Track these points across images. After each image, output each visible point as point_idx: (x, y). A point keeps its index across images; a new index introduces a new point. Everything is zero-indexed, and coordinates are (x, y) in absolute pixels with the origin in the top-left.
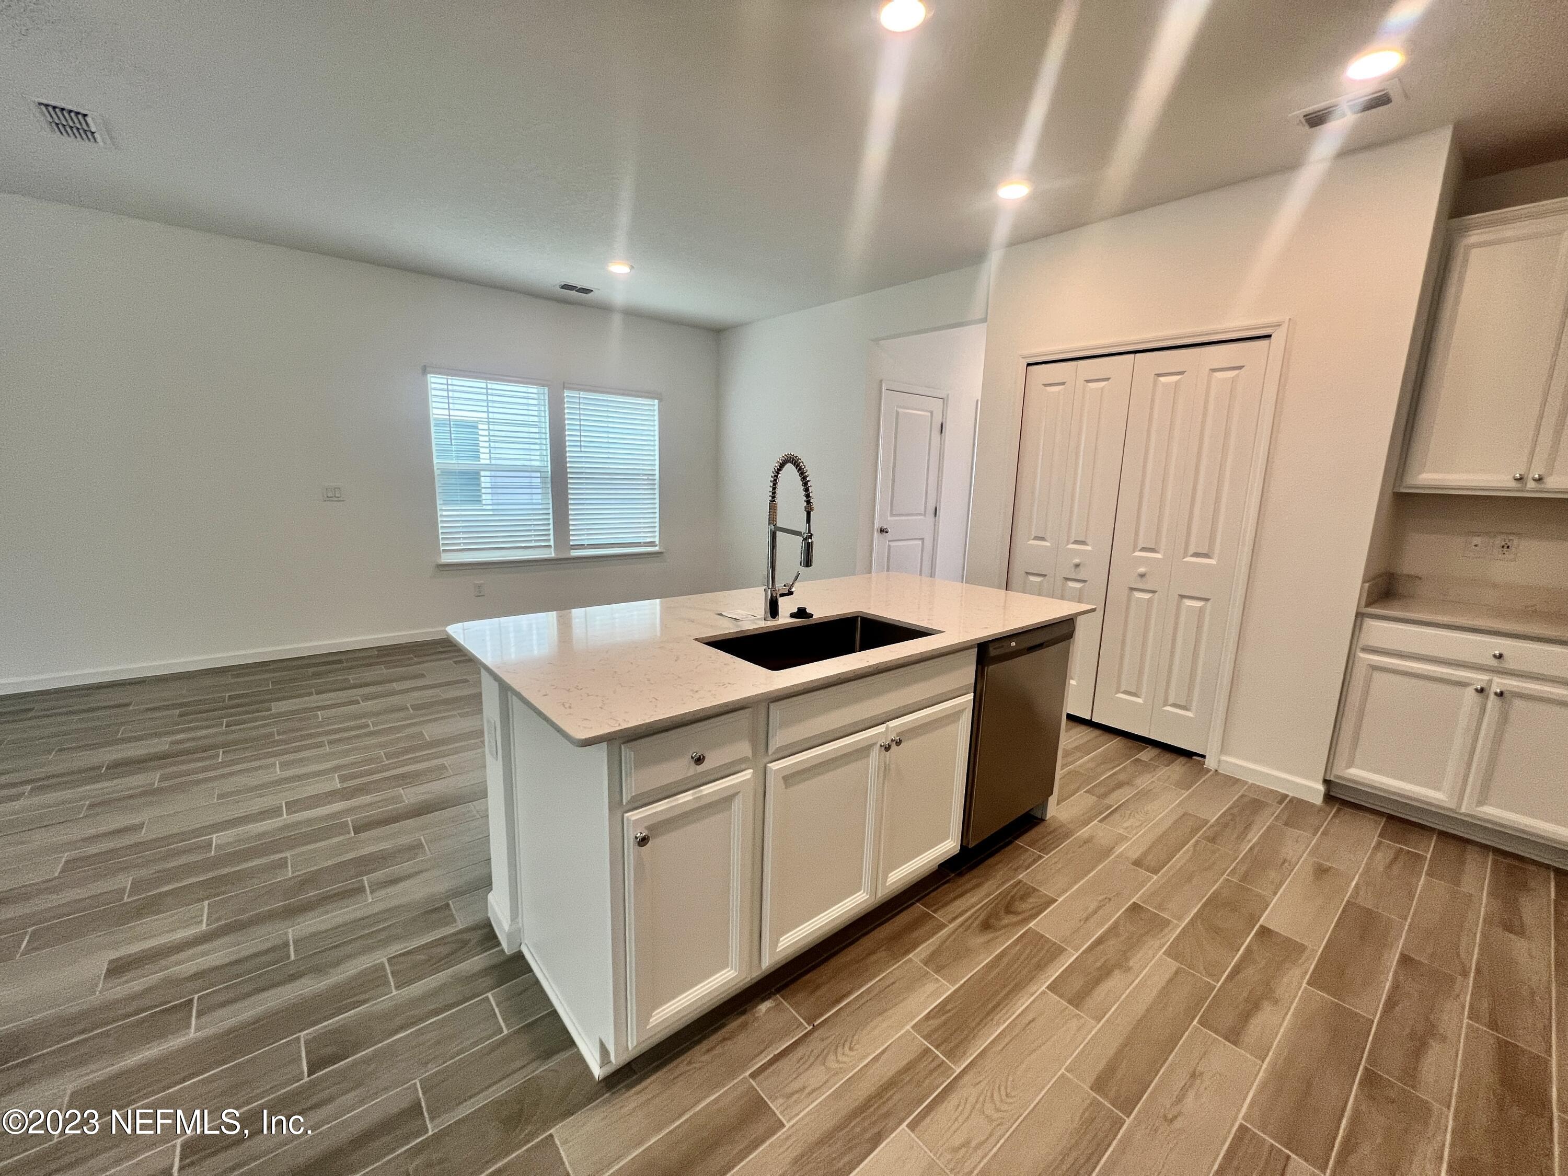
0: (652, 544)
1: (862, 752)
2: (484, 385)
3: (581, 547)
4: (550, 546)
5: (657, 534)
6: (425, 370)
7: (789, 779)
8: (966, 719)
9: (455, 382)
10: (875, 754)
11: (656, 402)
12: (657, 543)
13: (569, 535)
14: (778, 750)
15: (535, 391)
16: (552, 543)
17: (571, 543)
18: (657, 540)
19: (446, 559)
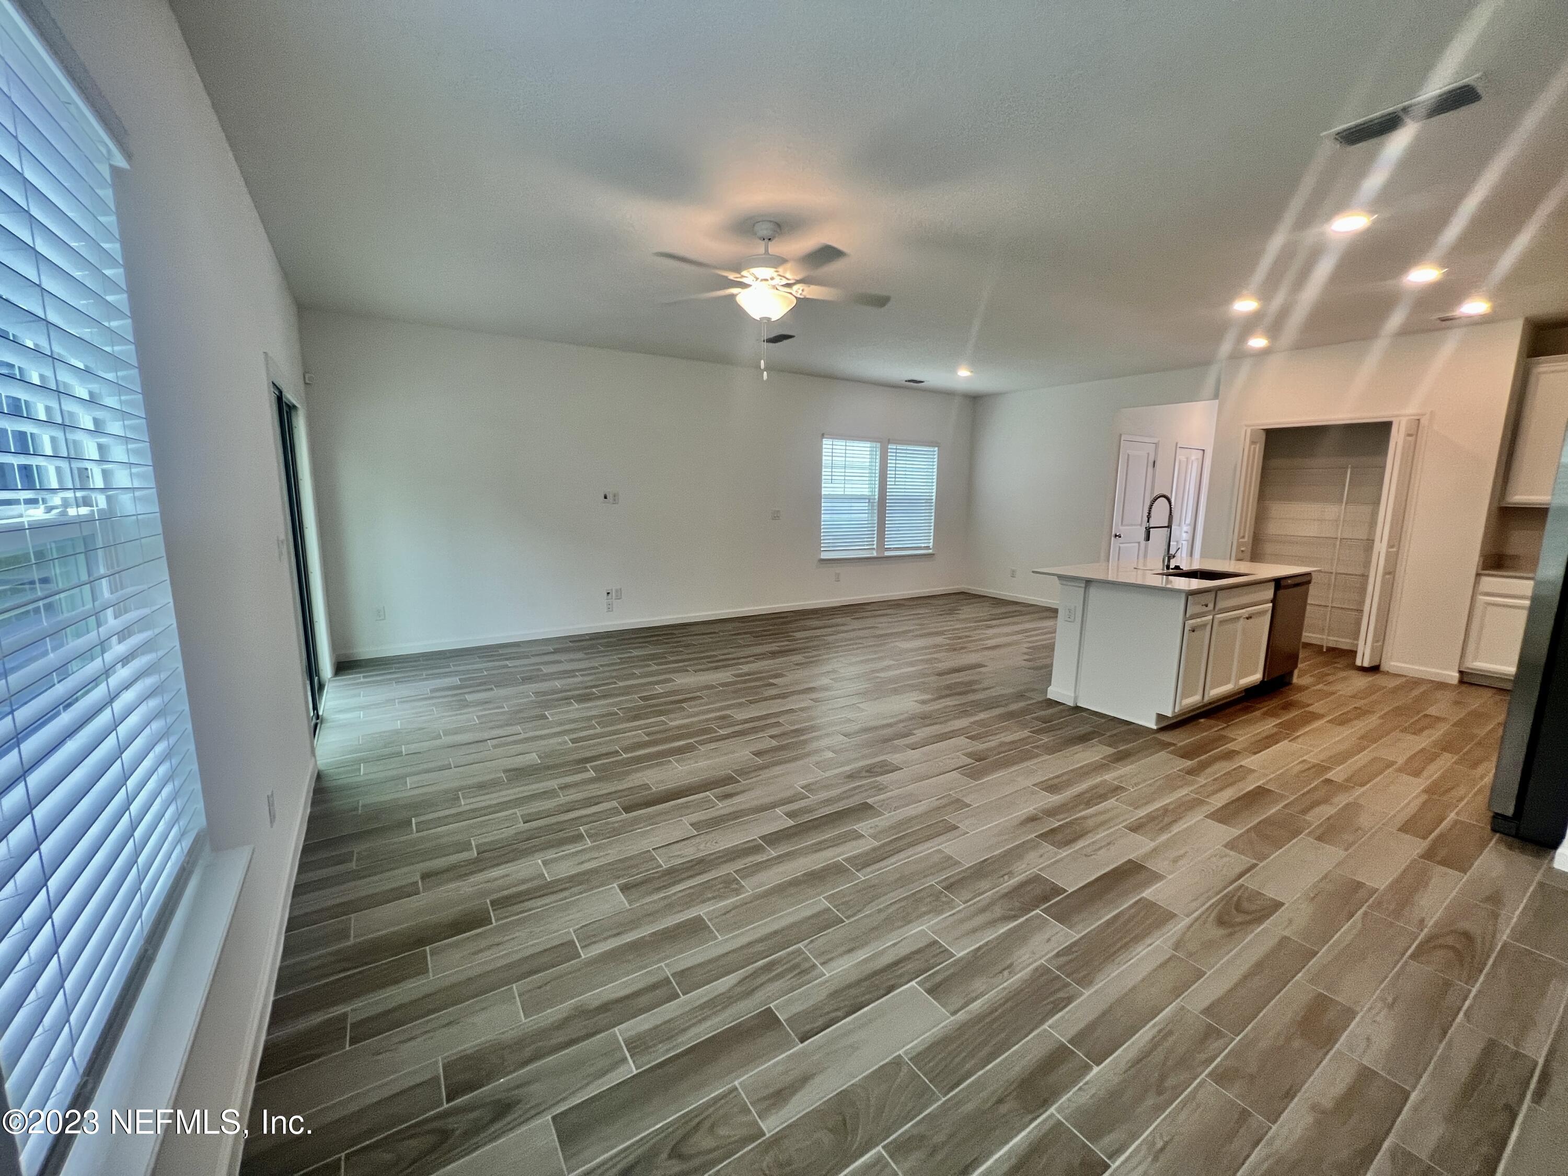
0: (928, 548)
1: (1238, 618)
3: (891, 549)
5: (932, 541)
6: (823, 436)
7: (1222, 622)
8: (1268, 616)
9: (836, 443)
10: (1242, 621)
11: (936, 449)
12: (932, 547)
13: (885, 542)
14: (1220, 610)
15: (869, 445)
16: (875, 547)
17: (885, 547)
18: (931, 545)
19: (824, 556)
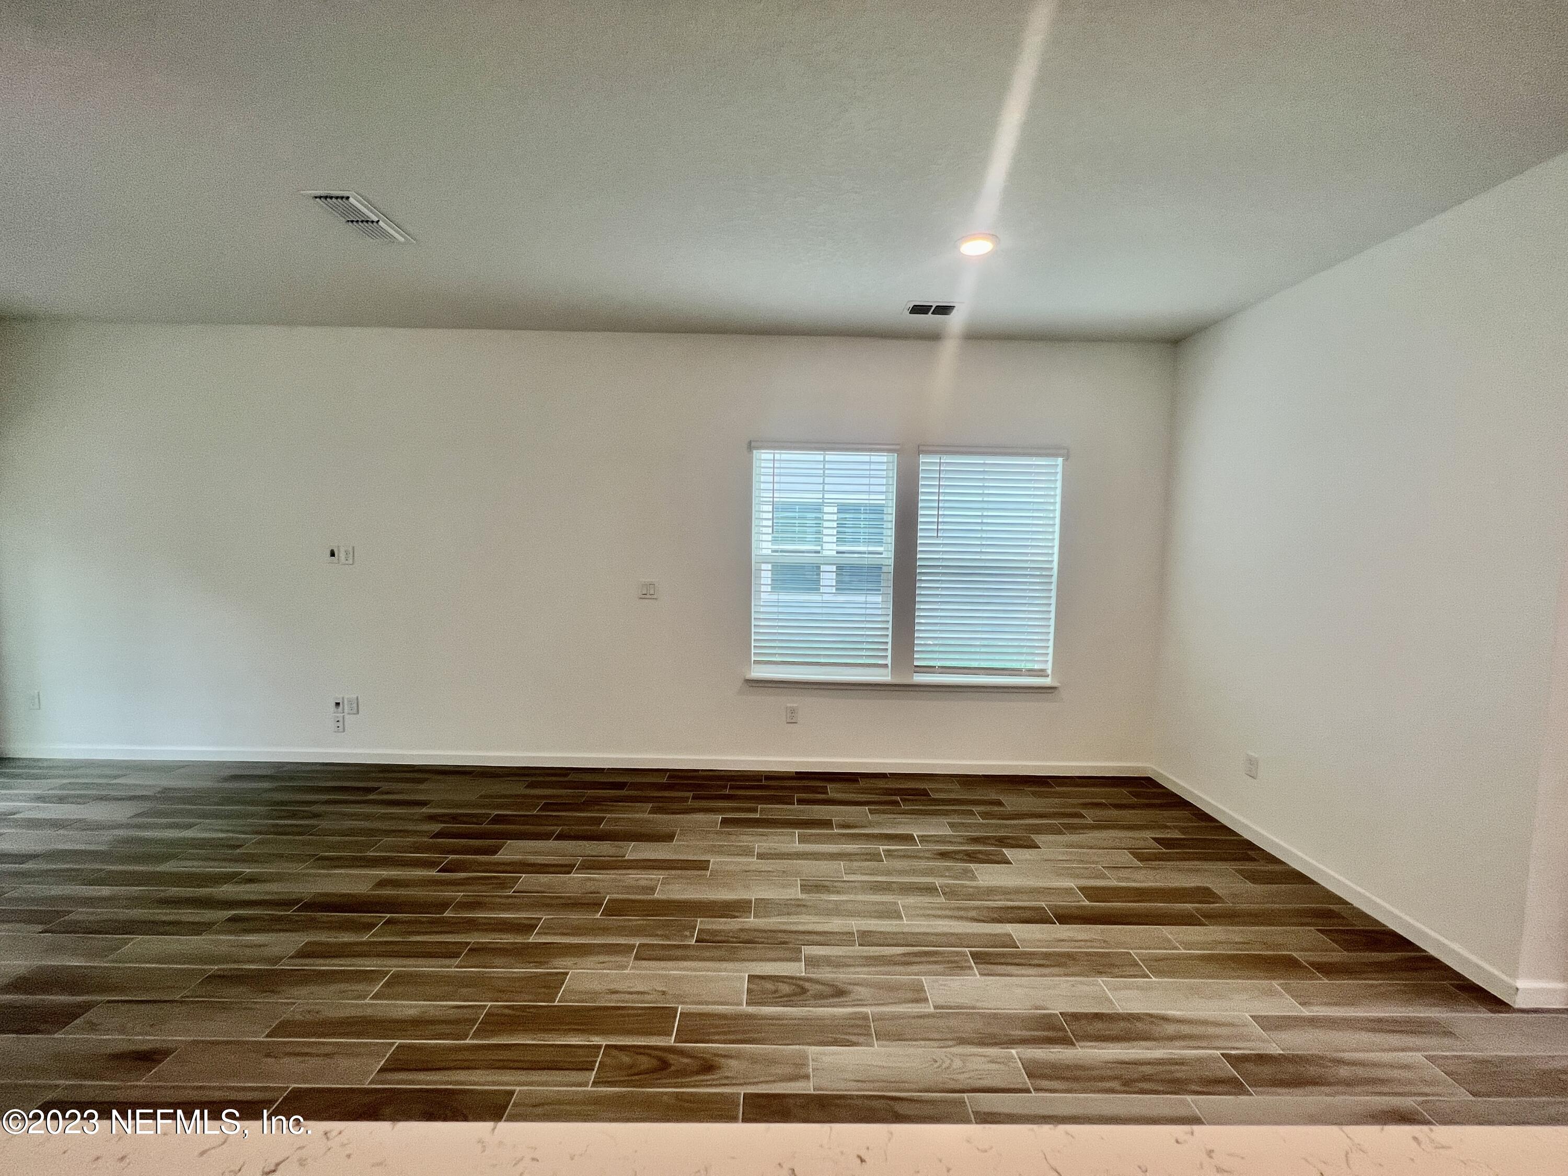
0: (1041, 673)
2: (821, 458)
3: (929, 669)
4: (886, 666)
5: (1050, 658)
6: (750, 446)
9: (784, 457)
11: (1061, 460)
12: (1049, 672)
13: (913, 652)
16: (889, 661)
17: (916, 663)
18: (1049, 667)
19: (758, 673)
